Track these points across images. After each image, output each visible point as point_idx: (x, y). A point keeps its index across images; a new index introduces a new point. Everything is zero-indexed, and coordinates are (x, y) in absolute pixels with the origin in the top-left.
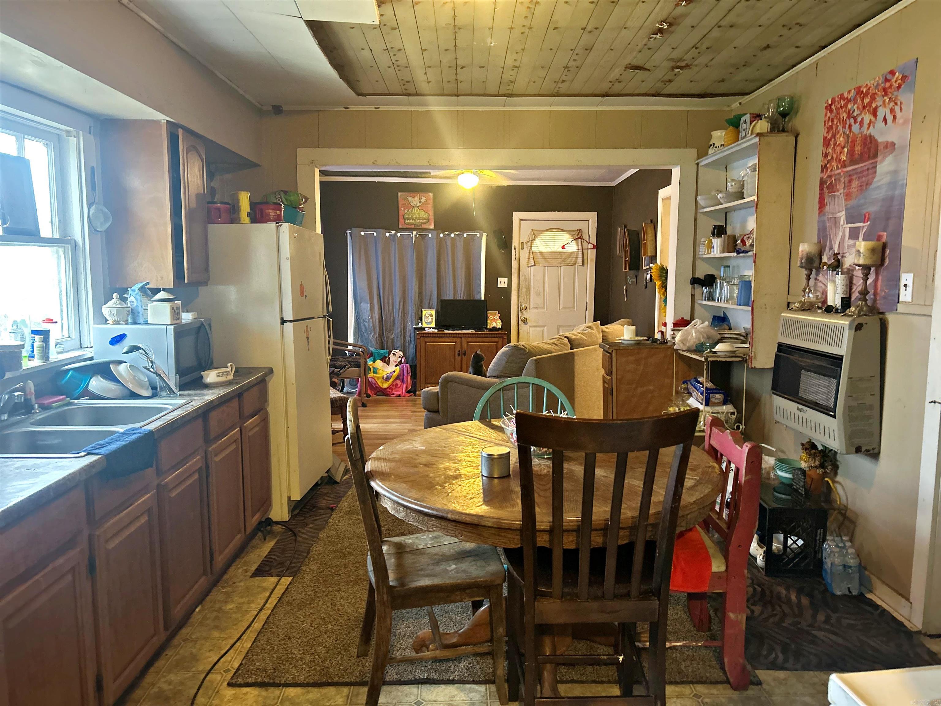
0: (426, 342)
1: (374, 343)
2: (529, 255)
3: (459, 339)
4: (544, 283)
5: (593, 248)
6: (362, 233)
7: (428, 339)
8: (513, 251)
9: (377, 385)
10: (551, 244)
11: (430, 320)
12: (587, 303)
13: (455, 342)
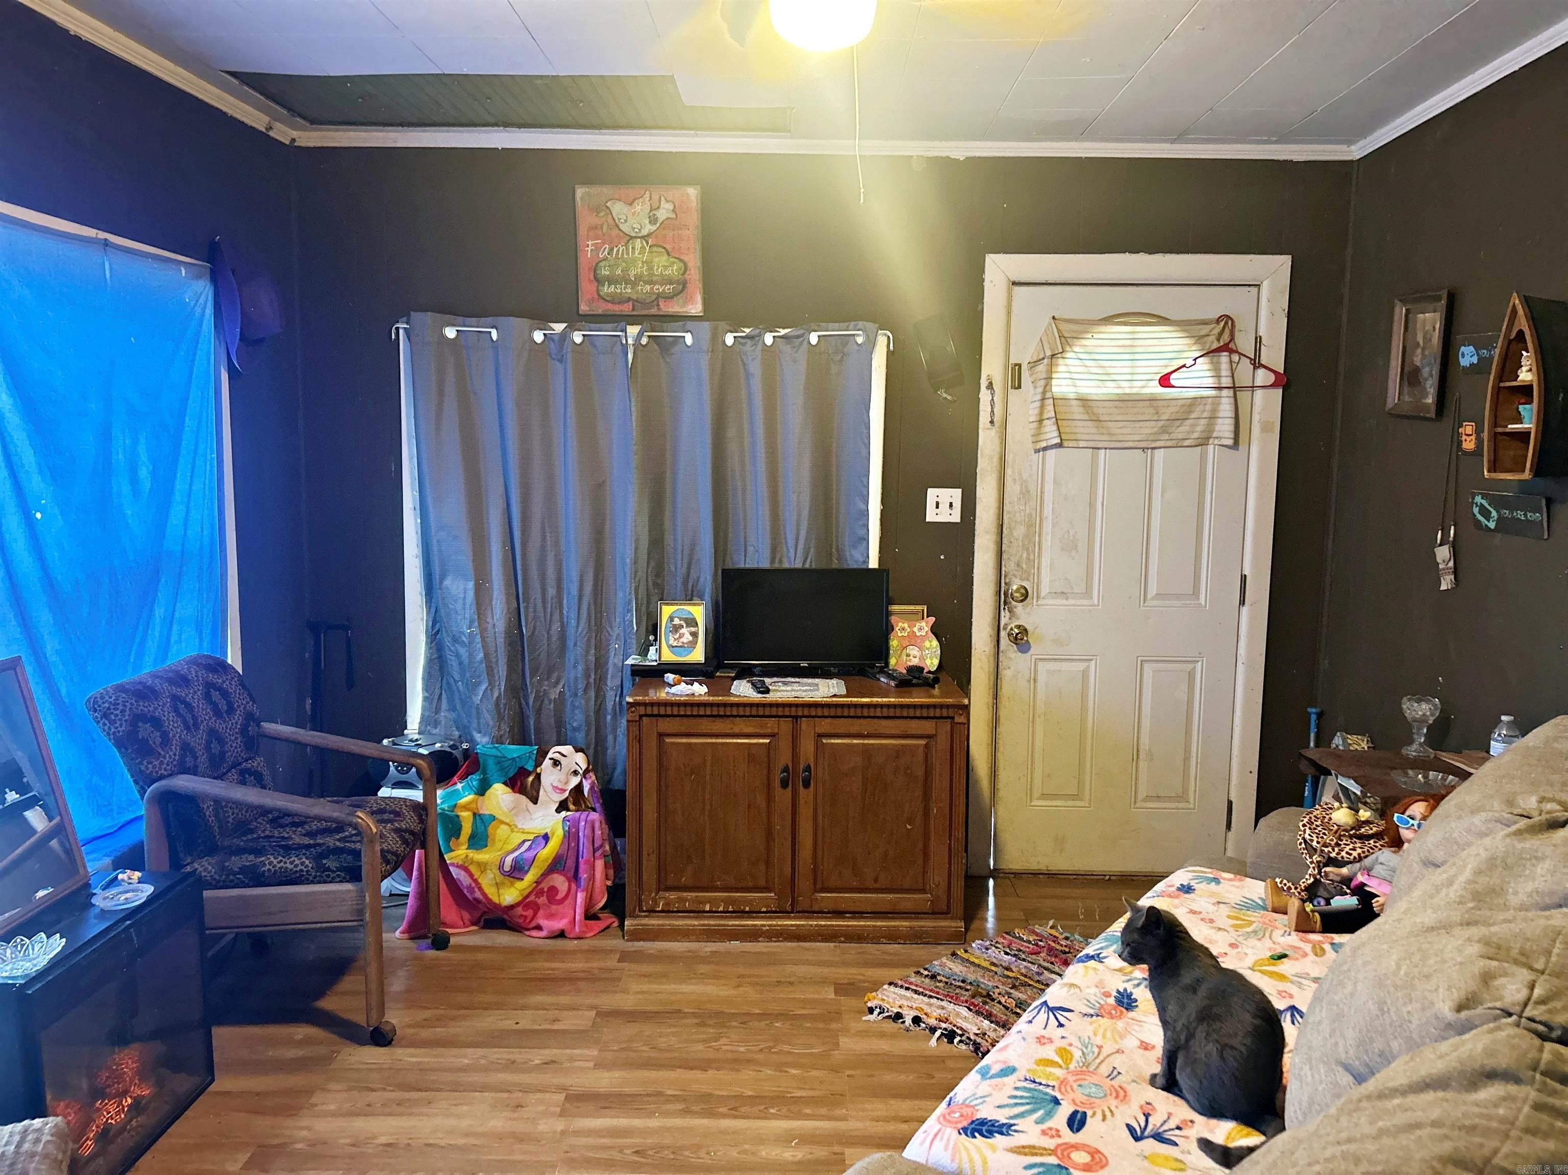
0: (661, 735)
1: (488, 717)
2: (1042, 407)
3: (785, 726)
4: (1092, 505)
5: (1272, 386)
6: (450, 333)
7: (665, 725)
8: (984, 396)
9: (478, 895)
10: (1121, 368)
11: (687, 638)
12: (1244, 578)
13: (771, 735)
